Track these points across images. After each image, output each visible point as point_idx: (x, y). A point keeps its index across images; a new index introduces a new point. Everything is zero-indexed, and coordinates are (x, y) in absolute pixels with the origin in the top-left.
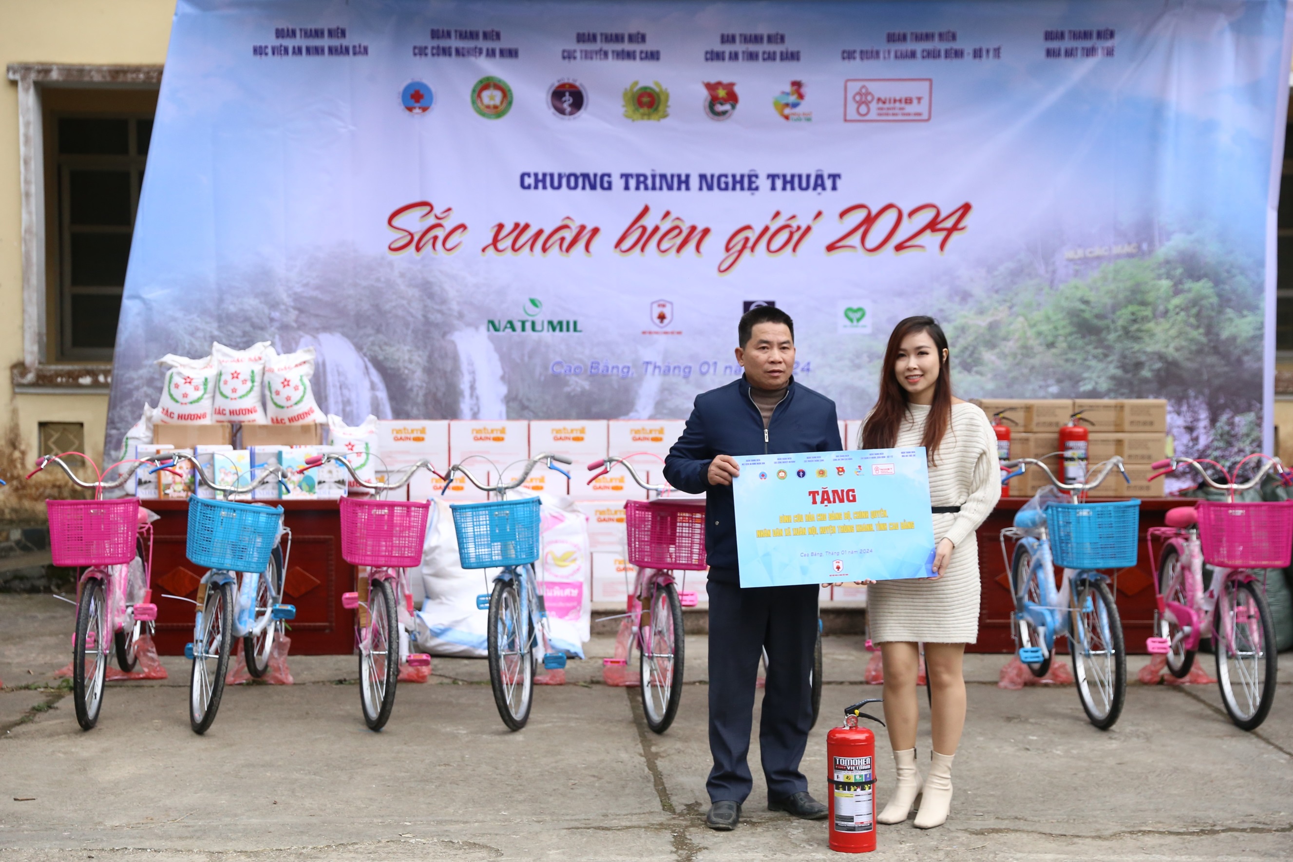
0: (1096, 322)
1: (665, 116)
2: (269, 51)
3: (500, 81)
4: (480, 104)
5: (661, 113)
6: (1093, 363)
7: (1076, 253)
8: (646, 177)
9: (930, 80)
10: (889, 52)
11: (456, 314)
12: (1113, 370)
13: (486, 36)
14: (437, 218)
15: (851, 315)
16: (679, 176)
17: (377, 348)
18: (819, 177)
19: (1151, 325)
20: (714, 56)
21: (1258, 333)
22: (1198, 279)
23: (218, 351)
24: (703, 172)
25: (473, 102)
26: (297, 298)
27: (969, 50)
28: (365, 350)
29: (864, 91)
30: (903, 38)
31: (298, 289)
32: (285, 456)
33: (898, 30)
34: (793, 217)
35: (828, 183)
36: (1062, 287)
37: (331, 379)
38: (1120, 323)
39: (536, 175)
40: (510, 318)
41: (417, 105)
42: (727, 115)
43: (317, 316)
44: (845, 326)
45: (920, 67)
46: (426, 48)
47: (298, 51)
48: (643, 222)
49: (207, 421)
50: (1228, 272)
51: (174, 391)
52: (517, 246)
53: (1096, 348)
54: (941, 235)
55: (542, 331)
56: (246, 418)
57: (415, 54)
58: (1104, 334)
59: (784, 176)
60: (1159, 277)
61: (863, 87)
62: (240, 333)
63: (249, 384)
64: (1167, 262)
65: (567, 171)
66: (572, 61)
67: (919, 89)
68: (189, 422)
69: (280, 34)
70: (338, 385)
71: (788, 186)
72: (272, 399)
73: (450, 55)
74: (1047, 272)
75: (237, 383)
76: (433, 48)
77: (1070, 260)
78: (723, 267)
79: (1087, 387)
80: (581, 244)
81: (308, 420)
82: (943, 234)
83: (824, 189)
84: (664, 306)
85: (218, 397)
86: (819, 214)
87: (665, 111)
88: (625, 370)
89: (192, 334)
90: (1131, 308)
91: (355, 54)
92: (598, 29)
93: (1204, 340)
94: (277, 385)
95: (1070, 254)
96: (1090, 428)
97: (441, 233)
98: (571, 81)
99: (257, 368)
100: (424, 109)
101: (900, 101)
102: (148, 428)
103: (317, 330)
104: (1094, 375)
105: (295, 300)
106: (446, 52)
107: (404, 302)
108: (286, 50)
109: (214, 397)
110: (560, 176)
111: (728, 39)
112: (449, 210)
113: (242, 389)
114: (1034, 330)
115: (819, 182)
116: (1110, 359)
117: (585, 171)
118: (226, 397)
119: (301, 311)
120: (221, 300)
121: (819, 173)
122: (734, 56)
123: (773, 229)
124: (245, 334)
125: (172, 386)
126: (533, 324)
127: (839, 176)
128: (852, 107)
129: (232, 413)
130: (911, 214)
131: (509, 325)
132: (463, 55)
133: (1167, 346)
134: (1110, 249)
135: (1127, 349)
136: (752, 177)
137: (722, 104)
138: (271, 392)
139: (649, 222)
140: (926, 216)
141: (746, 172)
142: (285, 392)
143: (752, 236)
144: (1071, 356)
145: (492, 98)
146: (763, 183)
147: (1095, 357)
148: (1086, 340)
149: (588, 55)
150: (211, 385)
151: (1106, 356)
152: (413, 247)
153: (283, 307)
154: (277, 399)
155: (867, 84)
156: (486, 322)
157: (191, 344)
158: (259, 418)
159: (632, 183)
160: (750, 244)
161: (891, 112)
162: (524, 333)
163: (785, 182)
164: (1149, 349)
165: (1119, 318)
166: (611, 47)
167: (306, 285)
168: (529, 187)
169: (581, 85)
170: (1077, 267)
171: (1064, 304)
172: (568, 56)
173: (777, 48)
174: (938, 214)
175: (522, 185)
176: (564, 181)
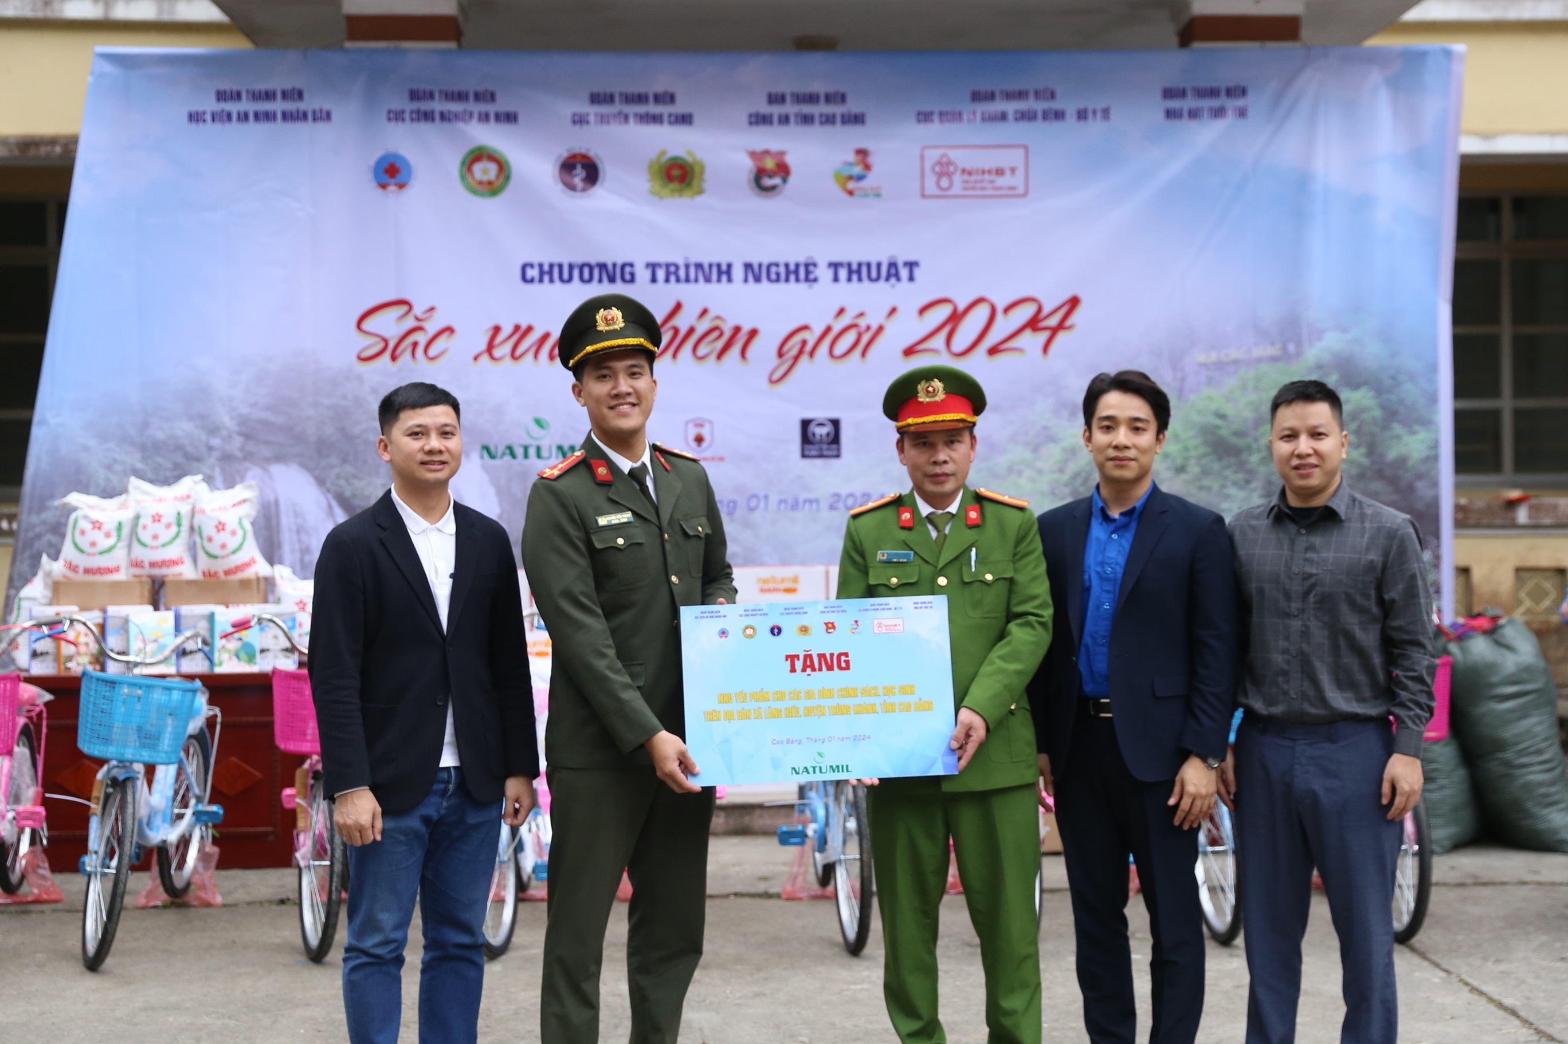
0: (1235, 440)
1: (700, 192)
2: (208, 117)
3: (495, 150)
4: (470, 180)
5: (695, 189)
6: (1233, 491)
7: (1209, 356)
8: (677, 267)
9: (1026, 148)
10: (974, 113)
13: (478, 97)
14: (417, 319)
16: (719, 266)
17: (343, 482)
18: (893, 265)
20: (760, 120)
21: (1432, 453)
22: (1356, 386)
23: (136, 488)
24: (749, 259)
25: (463, 178)
26: (243, 421)
27: (1071, 111)
28: (328, 484)
29: (944, 160)
30: (991, 97)
31: (244, 410)
32: (217, 618)
33: (984, 87)
34: (861, 315)
35: (904, 273)
36: (1192, 397)
37: (286, 521)
39: (541, 266)
40: (508, 442)
41: (392, 181)
42: (777, 190)
43: (268, 443)
45: (1013, 131)
46: (403, 112)
47: (244, 117)
48: (674, 321)
49: (121, 576)
50: (1393, 378)
51: (79, 539)
52: (518, 353)
53: (1236, 472)
54: (1044, 336)
55: (550, 457)
56: (170, 572)
57: (389, 119)
58: (1245, 456)
59: (849, 265)
61: (944, 155)
62: (169, 465)
63: (174, 529)
64: (1320, 367)
65: (579, 260)
66: (585, 127)
67: (1012, 158)
68: (98, 578)
69: (221, 96)
70: (294, 528)
71: (855, 277)
72: (203, 548)
73: (433, 120)
74: (1174, 379)
75: (158, 528)
76: (412, 112)
77: (1203, 365)
78: (776, 376)
81: (249, 573)
83: (898, 279)
84: (701, 425)
85: (136, 547)
86: (893, 311)
87: (700, 186)
89: (109, 468)
91: (314, 119)
92: (615, 88)
93: (1366, 461)
94: (209, 530)
95: (1201, 357)
97: (421, 338)
98: (583, 151)
99: (185, 509)
100: (401, 186)
101: (990, 172)
102: (46, 585)
103: (268, 460)
105: (240, 424)
106: (428, 116)
108: (229, 116)
109: (130, 546)
110: (571, 267)
111: (777, 99)
112: (432, 309)
113: (166, 535)
115: (893, 271)
116: (1253, 485)
117: (602, 259)
118: (145, 545)
119: (247, 437)
120: (146, 425)
121: (892, 261)
122: (785, 120)
123: (837, 328)
125: (77, 532)
126: (538, 450)
127: (917, 263)
128: (931, 180)
129: (153, 565)
130: (1007, 310)
131: (508, 451)
132: (449, 120)
134: (1250, 351)
136: (810, 266)
137: (770, 177)
138: (201, 537)
139: (682, 321)
140: (1025, 313)
141: (801, 259)
142: (220, 538)
143: (812, 339)
144: (1206, 482)
145: (485, 171)
146: (824, 273)
147: (1235, 483)
148: (1224, 462)
149: (603, 119)
150: (126, 531)
151: (1248, 482)
152: (387, 356)
153: (224, 433)
154: (210, 547)
155: (948, 151)
156: (478, 447)
157: (108, 480)
158: (187, 571)
159: (661, 274)
160: (809, 348)
161: (978, 185)
162: (527, 462)
163: (850, 272)
166: (632, 109)
167: (254, 405)
168: (532, 280)
169: (596, 155)
170: (1210, 373)
171: (1196, 418)
172: (579, 120)
173: (837, 109)
174: (1040, 310)
175: (524, 278)
176: (576, 273)
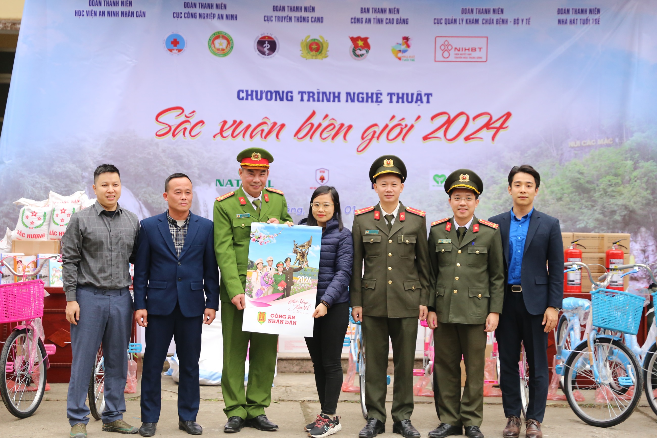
0: (587, 185)
1: (326, 56)
2: (85, 13)
3: (226, 34)
4: (213, 48)
5: (323, 55)
6: (585, 210)
7: (576, 144)
8: (314, 94)
10: (462, 20)
11: (196, 175)
12: (598, 215)
13: (218, 6)
14: (186, 116)
15: (437, 179)
16: (334, 93)
17: (148, 196)
18: (419, 95)
19: (621, 188)
20: (356, 21)
22: (648, 160)
23: (53, 196)
24: (348, 91)
25: (210, 47)
27: (511, 20)
28: (140, 197)
29: (446, 43)
30: (471, 11)
33: (468, 7)
34: (403, 119)
35: (425, 99)
36: (567, 164)
38: (602, 186)
39: (247, 91)
41: (175, 48)
42: (364, 56)
44: (434, 186)
45: (481, 29)
46: (181, 13)
47: (102, 14)
48: (311, 121)
49: (44, 239)
51: (25, 220)
52: (235, 135)
53: (587, 201)
57: (174, 17)
58: (592, 193)
59: (398, 94)
60: (626, 159)
61: (446, 41)
62: (63, 185)
64: (631, 150)
65: (266, 89)
66: (270, 23)
67: (480, 43)
68: (34, 239)
69: (91, 3)
71: (400, 100)
73: (196, 18)
74: (557, 154)
76: (185, 13)
77: (572, 148)
78: (360, 149)
79: (581, 225)
80: (274, 134)
82: (494, 130)
83: (422, 102)
84: (324, 172)
85: (52, 224)
86: (419, 117)
87: (326, 54)
88: (299, 211)
89: (33, 186)
90: (609, 178)
92: (286, 3)
93: (651, 197)
95: (572, 144)
96: (583, 250)
97: (188, 126)
98: (269, 35)
99: (77, 207)
100: (180, 51)
101: (469, 50)
102: (8, 243)
104: (586, 218)
106: (193, 16)
107: (165, 168)
108: (95, 13)
109: (49, 224)
110: (261, 92)
112: (194, 112)
114: (549, 190)
115: (419, 98)
116: (595, 208)
117: (277, 89)
118: (58, 224)
120: (52, 165)
121: (419, 92)
122: (369, 21)
123: (390, 126)
124: (66, 186)
125: (24, 217)
127: (431, 94)
128: (439, 52)
130: (474, 118)
131: (229, 183)
132: (204, 18)
133: (630, 201)
134: (596, 142)
135: (605, 202)
136: (378, 94)
137: (360, 50)
139: (315, 121)
140: (484, 120)
141: (375, 91)
143: (378, 131)
144: (572, 206)
145: (221, 44)
146: (385, 98)
147: (586, 207)
148: (581, 197)
149: (279, 19)
150: (48, 217)
151: (593, 206)
152: (170, 134)
155: (448, 39)
156: (215, 180)
159: (306, 97)
160: (376, 135)
161: (463, 56)
163: (398, 98)
164: (619, 203)
165: (601, 183)
166: (293, 14)
168: (243, 99)
169: (275, 37)
170: (576, 152)
171: (568, 174)
172: (268, 19)
173: (395, 16)
174: (491, 118)
175: (239, 97)
176: (264, 95)
